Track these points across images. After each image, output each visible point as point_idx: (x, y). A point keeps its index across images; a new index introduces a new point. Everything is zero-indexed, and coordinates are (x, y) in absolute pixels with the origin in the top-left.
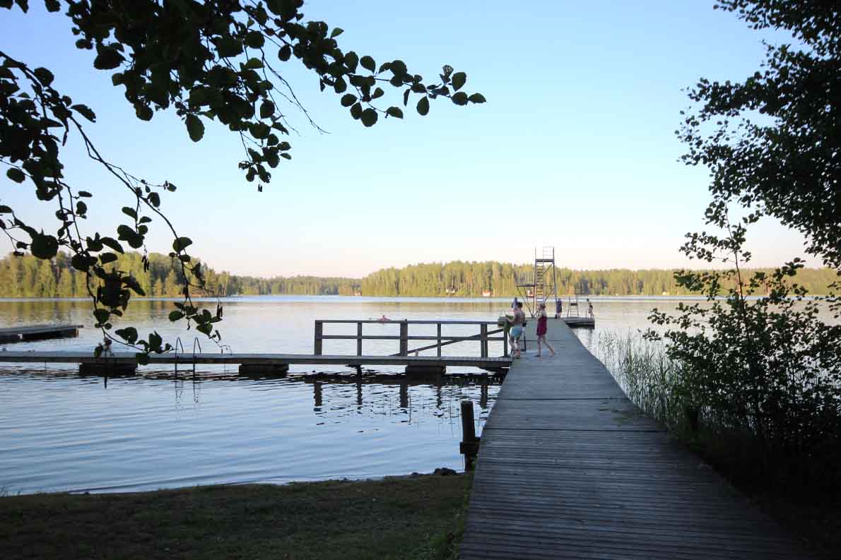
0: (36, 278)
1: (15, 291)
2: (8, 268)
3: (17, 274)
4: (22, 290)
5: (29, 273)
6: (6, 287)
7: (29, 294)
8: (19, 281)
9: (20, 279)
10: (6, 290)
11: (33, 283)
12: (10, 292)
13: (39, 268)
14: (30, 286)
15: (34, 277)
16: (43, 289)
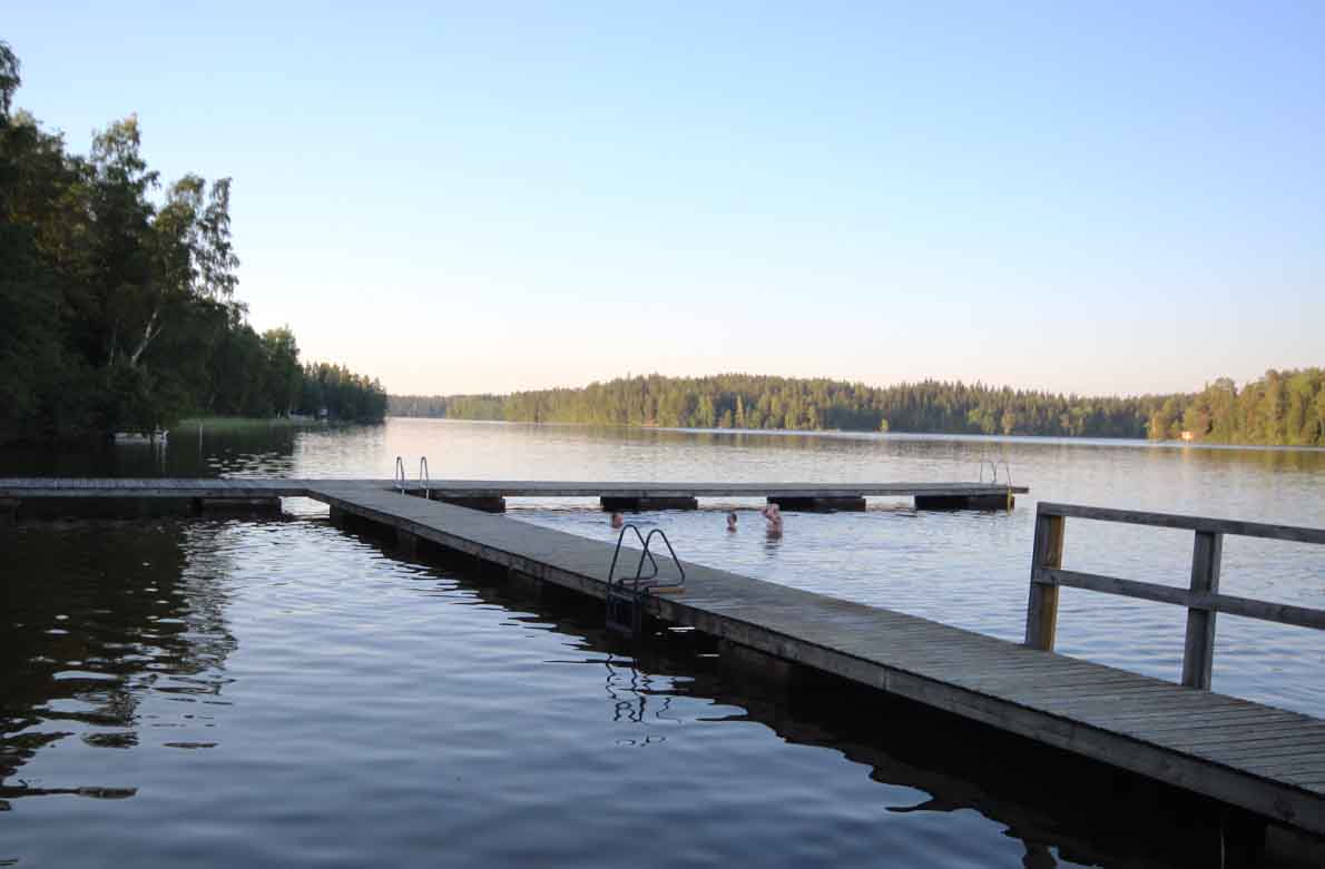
0: (1308, 411)
1: (1270, 433)
2: (1262, 395)
3: (1278, 405)
4: (1283, 432)
5: (1296, 404)
6: (1256, 427)
7: (1294, 440)
8: (1279, 418)
9: (1281, 415)
10: (1257, 432)
11: (1302, 423)
12: (1264, 436)
13: (1315, 394)
14: (1297, 428)
15: (1304, 412)
16: (1319, 432)
